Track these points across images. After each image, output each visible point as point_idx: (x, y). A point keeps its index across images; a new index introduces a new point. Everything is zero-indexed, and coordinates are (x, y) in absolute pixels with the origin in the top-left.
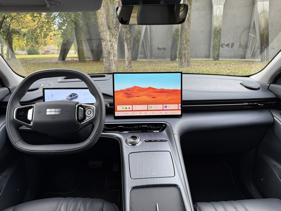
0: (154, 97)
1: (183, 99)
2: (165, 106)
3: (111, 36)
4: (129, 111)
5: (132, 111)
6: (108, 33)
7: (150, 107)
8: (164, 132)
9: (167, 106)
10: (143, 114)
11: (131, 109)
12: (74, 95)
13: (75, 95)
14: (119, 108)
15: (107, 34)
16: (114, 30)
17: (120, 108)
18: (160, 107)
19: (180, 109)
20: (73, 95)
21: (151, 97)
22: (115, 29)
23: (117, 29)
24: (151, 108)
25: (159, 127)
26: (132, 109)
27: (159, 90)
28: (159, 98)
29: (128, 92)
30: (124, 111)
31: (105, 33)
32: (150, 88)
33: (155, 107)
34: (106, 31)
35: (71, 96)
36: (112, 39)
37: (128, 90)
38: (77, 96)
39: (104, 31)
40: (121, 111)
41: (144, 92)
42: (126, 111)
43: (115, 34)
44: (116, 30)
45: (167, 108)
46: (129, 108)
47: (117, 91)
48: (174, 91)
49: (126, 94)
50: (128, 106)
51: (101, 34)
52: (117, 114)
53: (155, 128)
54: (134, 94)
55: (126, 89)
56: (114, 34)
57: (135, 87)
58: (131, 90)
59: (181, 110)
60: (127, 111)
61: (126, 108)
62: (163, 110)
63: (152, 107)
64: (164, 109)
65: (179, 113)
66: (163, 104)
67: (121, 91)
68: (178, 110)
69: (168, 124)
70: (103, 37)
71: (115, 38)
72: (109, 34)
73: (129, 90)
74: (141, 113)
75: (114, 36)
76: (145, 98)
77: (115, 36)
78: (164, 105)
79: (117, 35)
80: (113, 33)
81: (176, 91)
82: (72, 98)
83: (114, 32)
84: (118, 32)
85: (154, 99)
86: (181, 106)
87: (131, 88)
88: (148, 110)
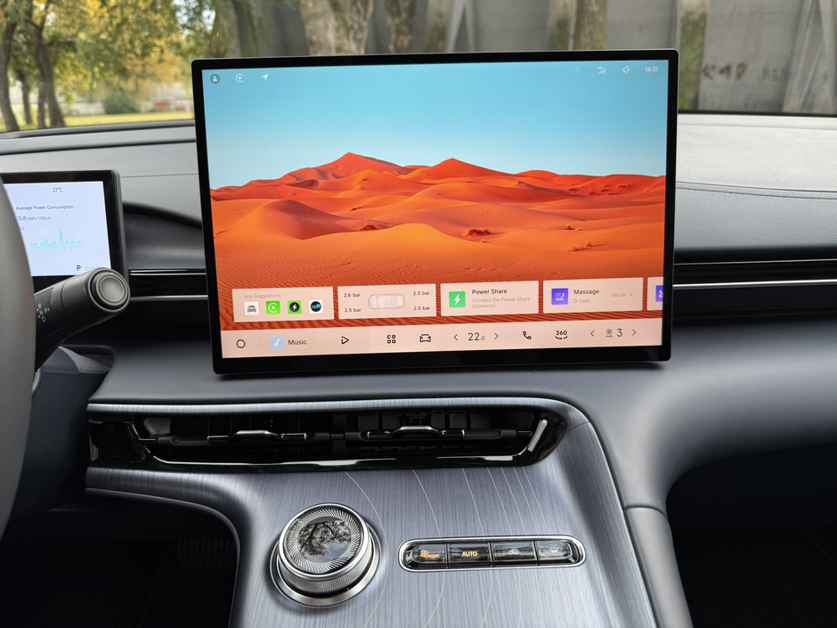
0: (479, 233)
1: (682, 241)
2: (555, 291)
3: (342, 31)
4: (311, 324)
5: (337, 322)
7: (452, 295)
8: (551, 468)
9: (565, 291)
10: (408, 341)
11: (326, 313)
14: (247, 304)
15: (326, 27)
16: (351, 11)
17: (252, 309)
18: (520, 295)
19: (659, 306)
21: (456, 229)
22: (354, 9)
23: (362, 9)
24: (462, 303)
25: (512, 432)
26: (336, 309)
27: (512, 184)
28: (513, 235)
29: (306, 197)
30: (280, 325)
31: (320, 23)
32: (453, 169)
33: (490, 295)
34: (323, 14)
36: (346, 42)
37: (303, 180)
39: (316, 16)
40: (261, 326)
41: (410, 194)
42: (291, 325)
43: (356, 26)
44: (358, 11)
45: (566, 301)
46: (315, 306)
47: (230, 193)
48: (617, 188)
49: (292, 208)
50: (305, 295)
51: (309, 27)
52: (233, 345)
53: (490, 436)
54: (346, 212)
55: (291, 175)
56: (352, 27)
57: (350, 158)
58: (321, 182)
59: (666, 314)
60: (301, 324)
61: (295, 307)
62: (541, 317)
63: (469, 297)
64: (549, 308)
65: (648, 334)
66: (540, 277)
67: (258, 190)
68: (645, 314)
70: (314, 38)
71: (355, 38)
72: (336, 24)
73: (311, 184)
74: (392, 339)
75: (352, 34)
76: (420, 237)
77: (355, 33)
78: (549, 285)
79: (361, 28)
81: (630, 187)
83: (353, 20)
84: (365, 18)
85: (478, 245)
86: (667, 288)
87: (322, 171)
88: (439, 319)
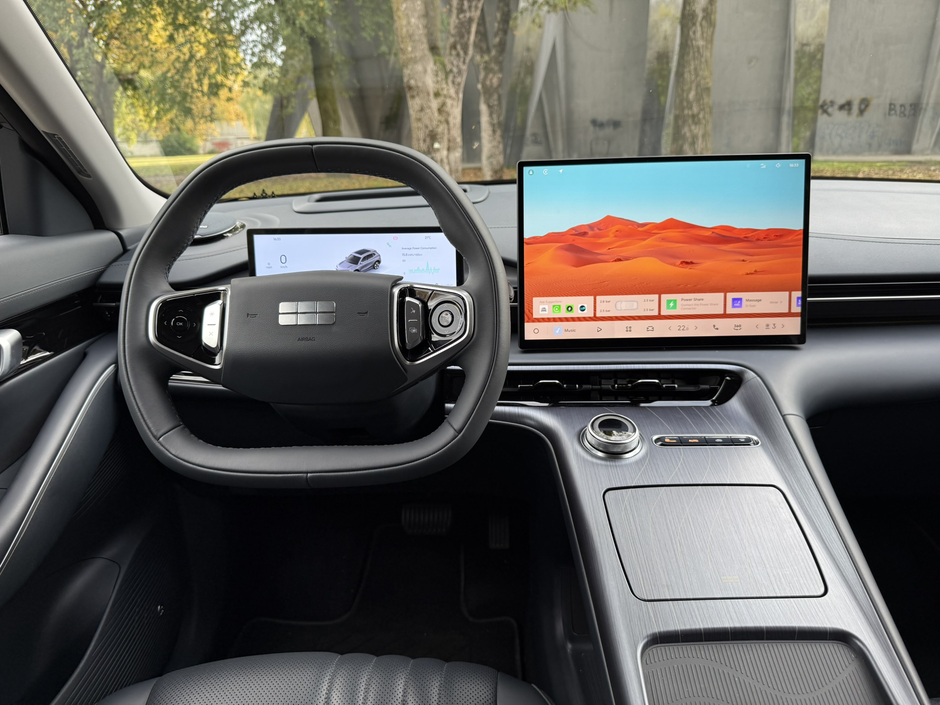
0: (687, 263)
1: (812, 270)
2: (734, 300)
3: (441, 75)
4: (579, 319)
5: (595, 318)
6: (431, 66)
7: (669, 301)
8: (735, 404)
9: (740, 299)
10: (639, 331)
11: (589, 313)
12: (365, 259)
13: (370, 256)
14: (541, 307)
15: (425, 71)
16: (451, 54)
17: (544, 310)
18: (712, 302)
19: (798, 310)
20: (362, 256)
21: (673, 261)
22: (454, 52)
23: (462, 53)
24: (674, 307)
25: (707, 387)
26: (595, 310)
27: (708, 233)
28: (708, 264)
29: (580, 242)
30: (561, 320)
31: (419, 68)
32: (671, 224)
33: (692, 302)
34: (422, 58)
35: (354, 260)
36: (445, 86)
37: (580, 232)
38: (379, 262)
39: (415, 61)
40: (549, 320)
41: (644, 240)
42: (567, 320)
43: (455, 70)
44: (458, 55)
45: (740, 306)
46: (582, 308)
47: (536, 240)
48: (772, 236)
49: (572, 248)
50: (576, 301)
51: (406, 72)
52: (532, 332)
53: (691, 389)
54: (604, 250)
55: (573, 229)
56: (451, 71)
57: (609, 221)
58: (590, 233)
59: (802, 315)
60: (573, 319)
61: (570, 308)
62: (725, 316)
63: (679, 303)
64: (730, 310)
65: (792, 327)
66: (725, 290)
67: (552, 238)
68: (790, 314)
69: (750, 375)
70: (412, 82)
71: (453, 82)
72: (435, 68)
73: (585, 234)
74: (629, 329)
75: (451, 78)
76: (650, 266)
77: (454, 77)
78: (731, 296)
79: (460, 72)
80: (449, 67)
81: (781, 236)
82: (358, 267)
83: (452, 64)
84: (464, 62)
85: (686, 270)
86: (803, 298)
87: (591, 226)
88: (660, 317)
